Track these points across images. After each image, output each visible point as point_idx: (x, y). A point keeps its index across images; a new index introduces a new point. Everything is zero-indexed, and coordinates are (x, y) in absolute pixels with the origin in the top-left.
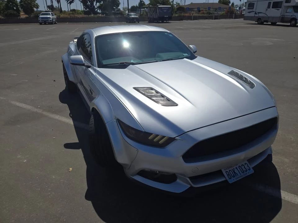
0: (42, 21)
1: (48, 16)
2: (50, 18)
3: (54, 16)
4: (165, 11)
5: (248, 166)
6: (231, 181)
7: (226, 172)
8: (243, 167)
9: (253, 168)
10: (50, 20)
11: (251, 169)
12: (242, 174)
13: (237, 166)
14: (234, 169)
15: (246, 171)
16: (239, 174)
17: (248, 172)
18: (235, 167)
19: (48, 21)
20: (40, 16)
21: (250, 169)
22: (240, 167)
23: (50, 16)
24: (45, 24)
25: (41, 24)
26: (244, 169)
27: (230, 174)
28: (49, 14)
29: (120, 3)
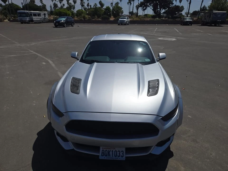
0: (120, 23)
1: (124, 20)
2: (125, 21)
3: (128, 20)
4: (219, 16)
5: (123, 154)
6: (101, 158)
7: (102, 150)
8: (118, 153)
9: (126, 157)
10: (125, 22)
11: (124, 157)
12: (114, 157)
13: (114, 150)
14: (110, 151)
15: (119, 156)
16: (111, 156)
17: (120, 157)
18: (111, 150)
19: (123, 23)
20: (120, 20)
21: (122, 157)
22: (116, 152)
23: (126, 20)
24: (122, 25)
25: (119, 25)
26: (118, 154)
27: (104, 153)
28: (125, 18)
29: (184, 9)
